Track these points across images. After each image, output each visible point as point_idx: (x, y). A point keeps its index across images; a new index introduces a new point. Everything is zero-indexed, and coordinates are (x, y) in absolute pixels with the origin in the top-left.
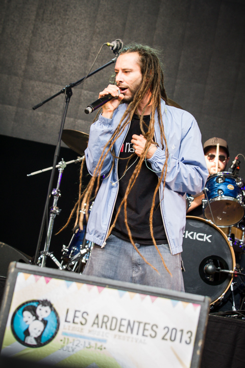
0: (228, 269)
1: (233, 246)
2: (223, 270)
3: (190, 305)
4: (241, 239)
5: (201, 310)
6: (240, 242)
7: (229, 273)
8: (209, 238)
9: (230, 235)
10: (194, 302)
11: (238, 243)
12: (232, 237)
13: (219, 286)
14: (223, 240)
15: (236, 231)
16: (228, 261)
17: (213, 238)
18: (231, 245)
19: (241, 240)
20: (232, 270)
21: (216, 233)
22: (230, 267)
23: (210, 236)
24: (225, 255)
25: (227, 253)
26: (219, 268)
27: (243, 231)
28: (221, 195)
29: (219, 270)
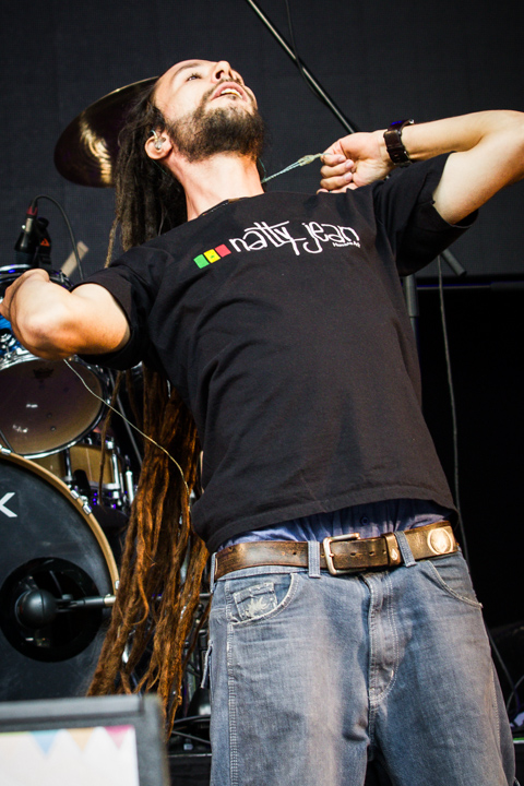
0: (96, 594)
1: (93, 512)
2: (81, 602)
3: (99, 734)
4: (112, 481)
5: (138, 742)
6: (110, 492)
7: (103, 605)
8: (6, 505)
9: (70, 478)
10: (109, 721)
11: (102, 500)
12: (81, 480)
13: (79, 658)
14: (55, 499)
15: (88, 457)
16: (92, 566)
17: (21, 501)
18: (87, 508)
19: (110, 487)
20: (112, 594)
21: (28, 481)
22: (101, 583)
23: (9, 496)
24: (74, 547)
25: (79, 539)
26: (65, 597)
27: (109, 452)
28: (11, 349)
29: (66, 604)
